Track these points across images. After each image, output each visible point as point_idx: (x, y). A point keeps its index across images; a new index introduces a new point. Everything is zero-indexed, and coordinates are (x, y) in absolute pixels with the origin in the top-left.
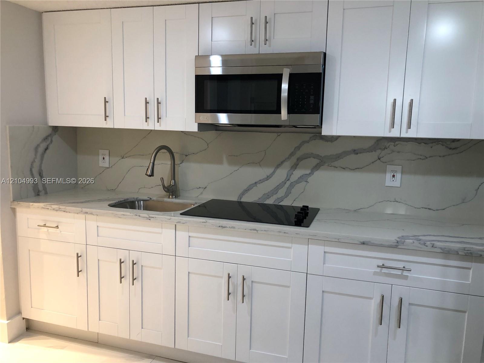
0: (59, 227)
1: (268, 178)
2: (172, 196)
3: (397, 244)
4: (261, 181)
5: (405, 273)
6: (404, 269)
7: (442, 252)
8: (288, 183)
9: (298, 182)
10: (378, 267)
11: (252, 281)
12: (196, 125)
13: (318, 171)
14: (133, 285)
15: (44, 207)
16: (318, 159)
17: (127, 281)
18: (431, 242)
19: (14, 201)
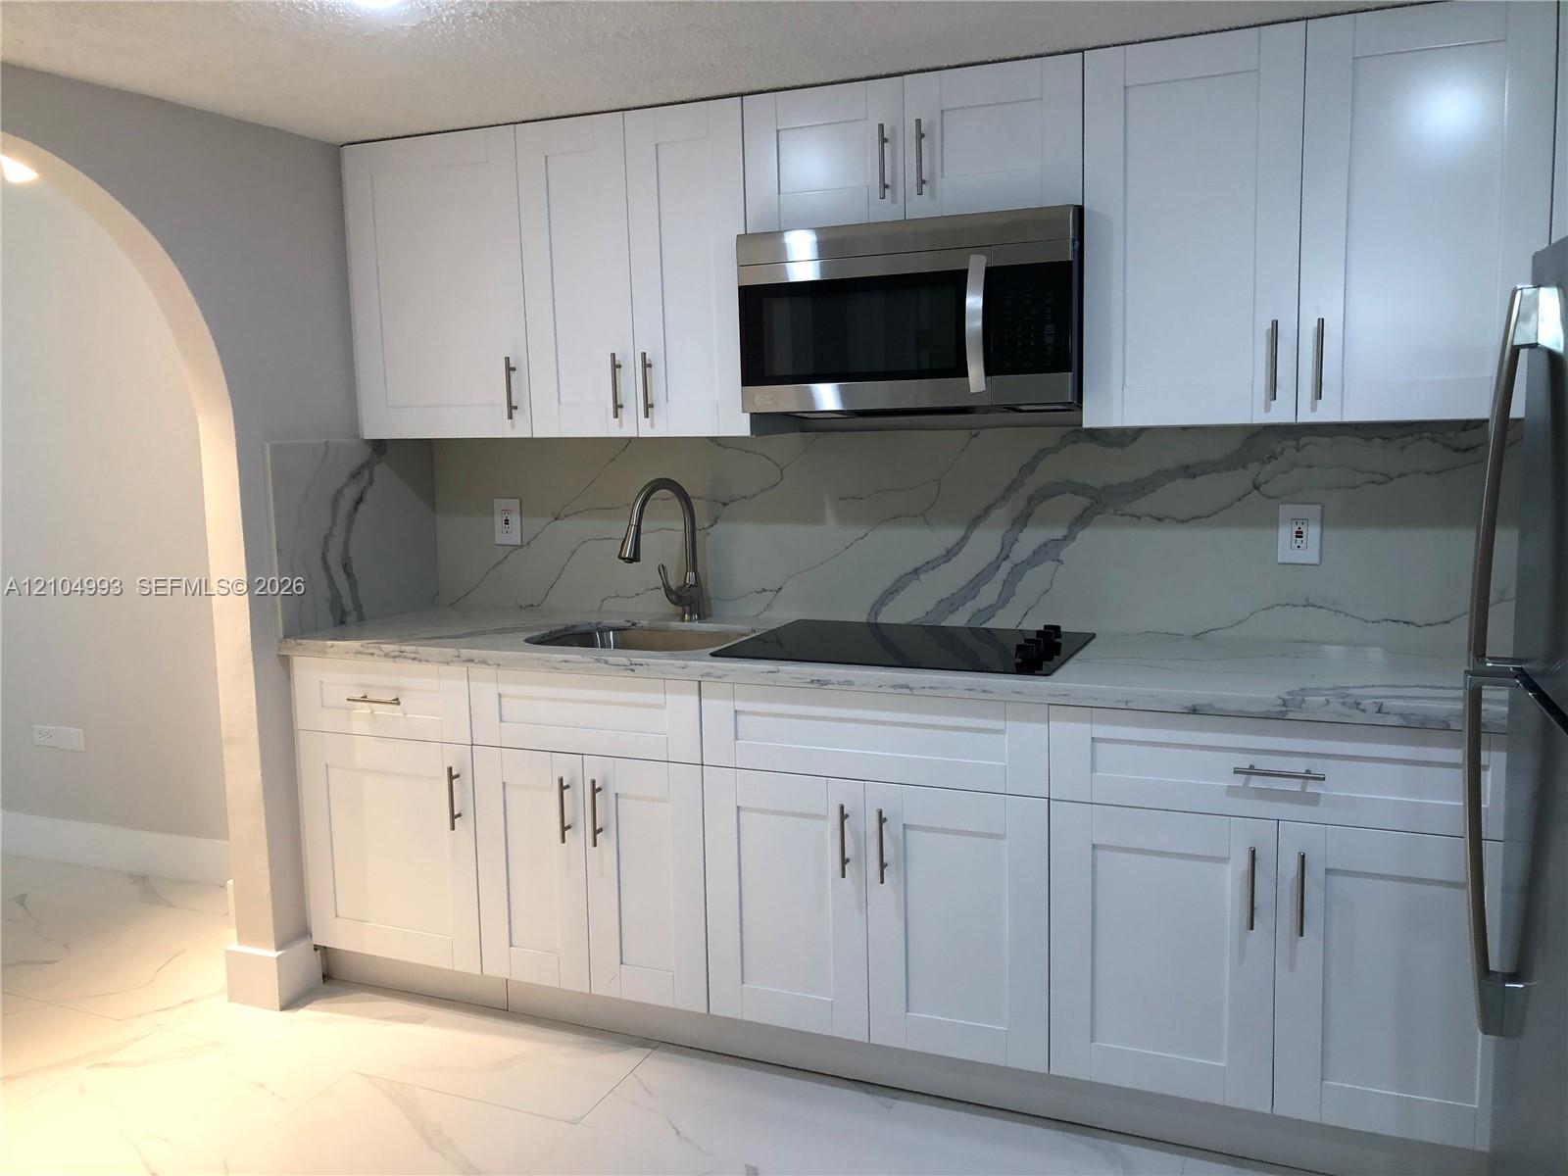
0: (400, 700)
1: (950, 554)
2: (691, 615)
3: (1284, 709)
4: (931, 565)
5: (1312, 787)
6: (1307, 776)
7: (1405, 724)
8: (1006, 566)
9: (1032, 561)
10: (1235, 772)
11: (904, 825)
12: (746, 418)
13: (1087, 529)
14: (595, 845)
15: (361, 649)
16: (1086, 496)
17: (580, 835)
18: (1376, 700)
19: (285, 637)
